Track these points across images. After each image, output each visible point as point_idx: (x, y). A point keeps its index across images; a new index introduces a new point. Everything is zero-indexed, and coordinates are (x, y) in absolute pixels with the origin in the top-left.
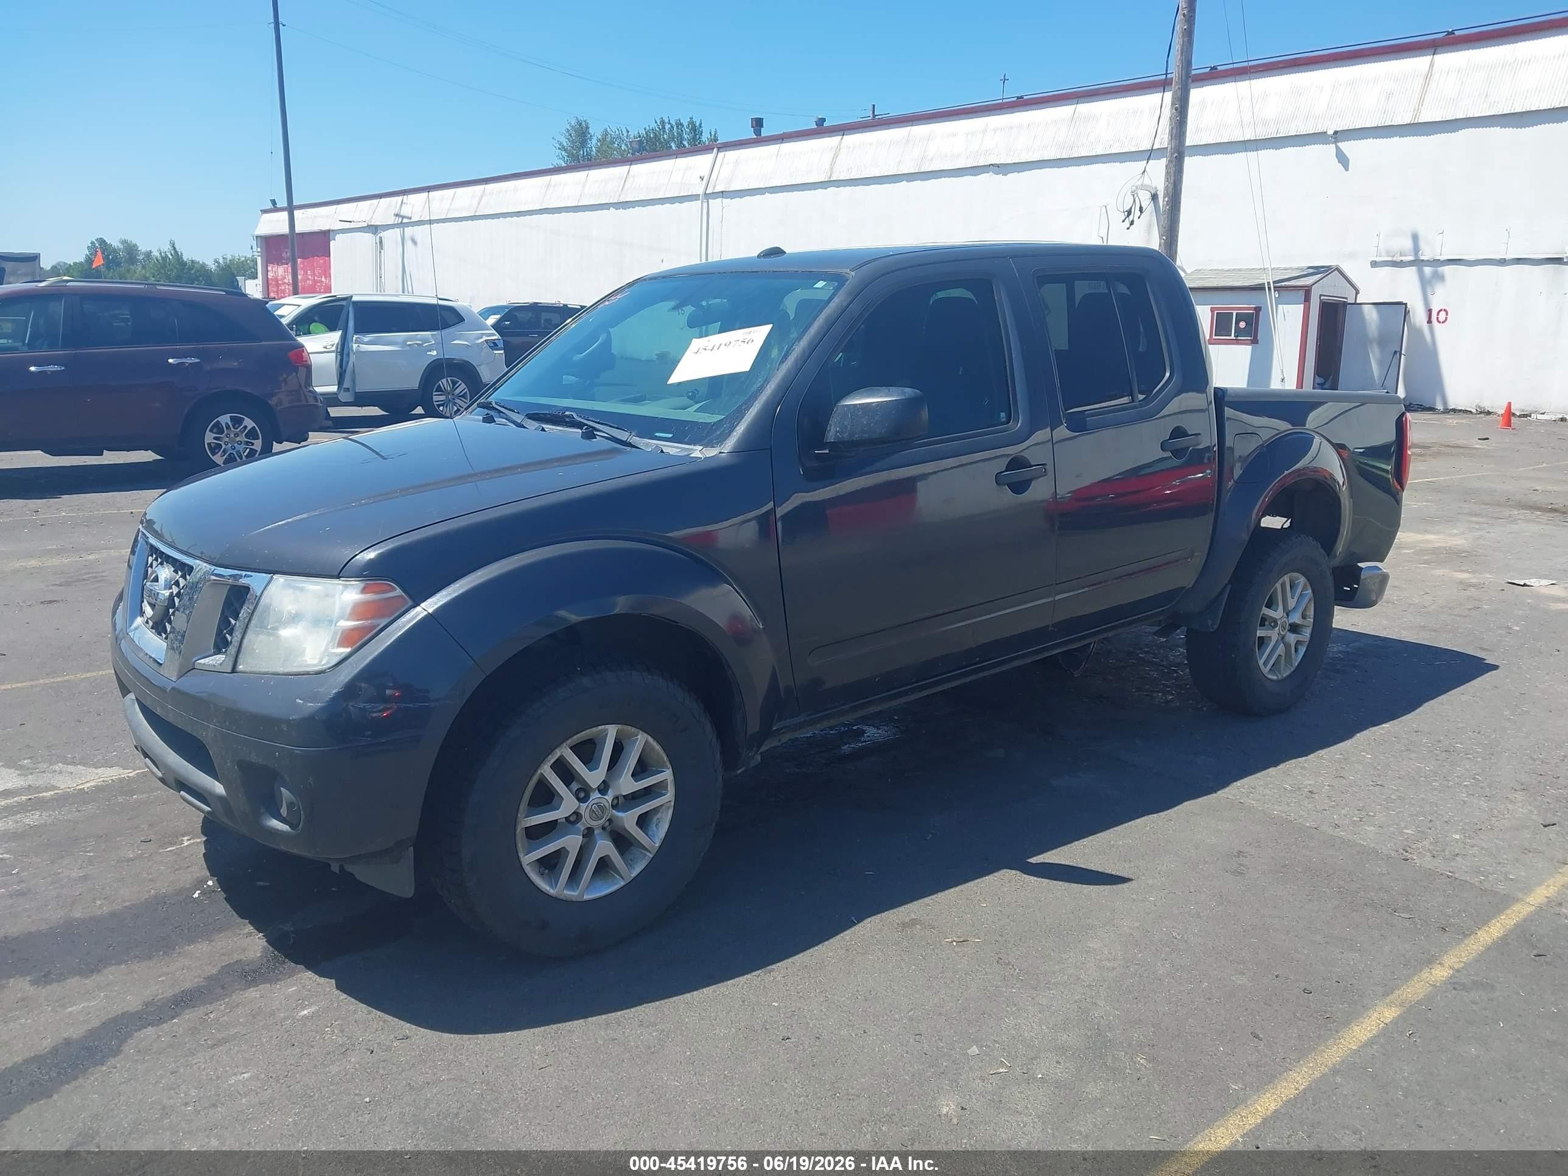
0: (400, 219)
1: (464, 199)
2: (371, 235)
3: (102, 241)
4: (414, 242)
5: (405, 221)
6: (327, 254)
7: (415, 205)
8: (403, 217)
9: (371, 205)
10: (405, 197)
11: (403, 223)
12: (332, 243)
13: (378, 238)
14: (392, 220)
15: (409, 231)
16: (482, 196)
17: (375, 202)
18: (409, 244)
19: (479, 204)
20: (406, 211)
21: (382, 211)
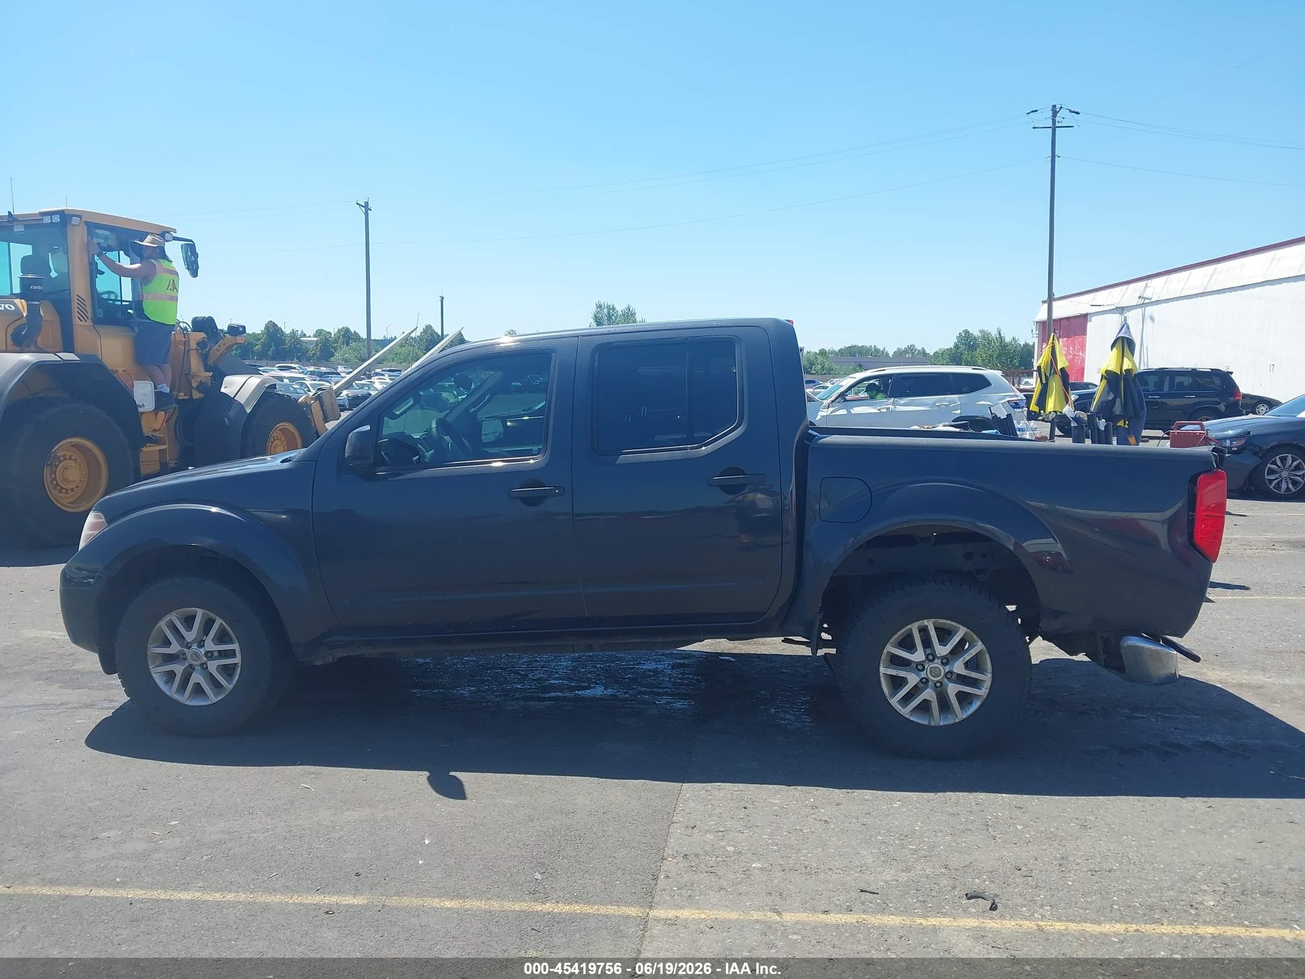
0: (1143, 300)
1: (1197, 279)
2: (1118, 315)
3: (967, 332)
4: (1152, 319)
5: (1147, 301)
6: (1084, 332)
7: (1157, 288)
8: (1145, 299)
9: (1121, 290)
10: (1149, 281)
11: (1145, 303)
12: (1089, 324)
13: (1123, 317)
14: (1135, 301)
15: (1149, 310)
16: (1212, 275)
17: (1124, 287)
18: (1148, 321)
19: (1209, 281)
20: (1148, 294)
21: (1127, 295)
